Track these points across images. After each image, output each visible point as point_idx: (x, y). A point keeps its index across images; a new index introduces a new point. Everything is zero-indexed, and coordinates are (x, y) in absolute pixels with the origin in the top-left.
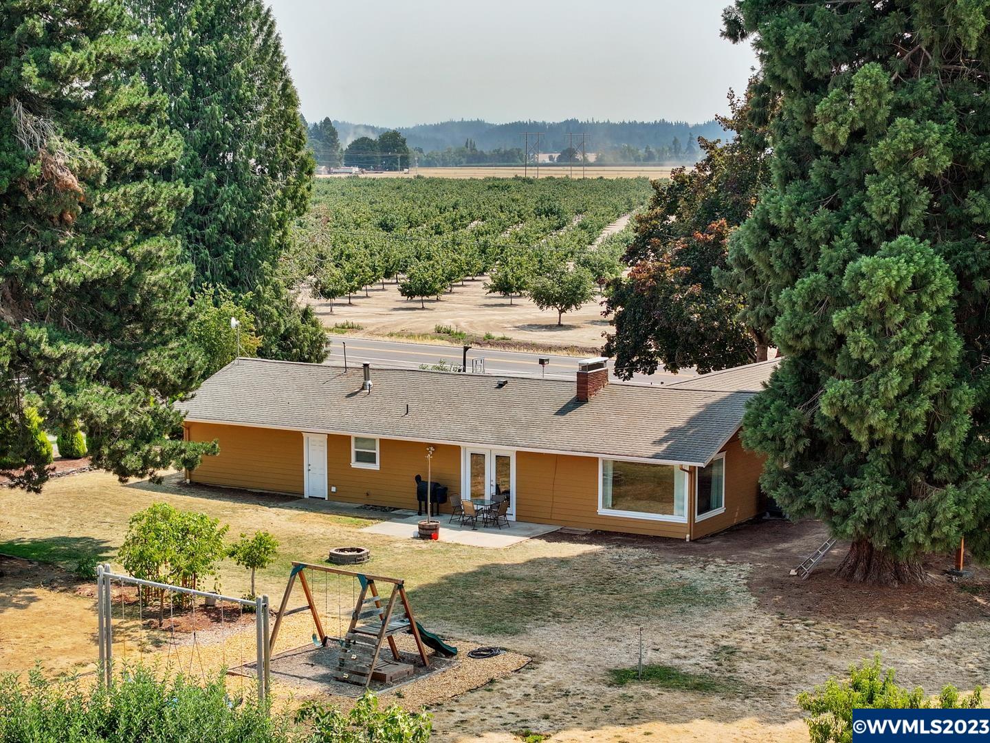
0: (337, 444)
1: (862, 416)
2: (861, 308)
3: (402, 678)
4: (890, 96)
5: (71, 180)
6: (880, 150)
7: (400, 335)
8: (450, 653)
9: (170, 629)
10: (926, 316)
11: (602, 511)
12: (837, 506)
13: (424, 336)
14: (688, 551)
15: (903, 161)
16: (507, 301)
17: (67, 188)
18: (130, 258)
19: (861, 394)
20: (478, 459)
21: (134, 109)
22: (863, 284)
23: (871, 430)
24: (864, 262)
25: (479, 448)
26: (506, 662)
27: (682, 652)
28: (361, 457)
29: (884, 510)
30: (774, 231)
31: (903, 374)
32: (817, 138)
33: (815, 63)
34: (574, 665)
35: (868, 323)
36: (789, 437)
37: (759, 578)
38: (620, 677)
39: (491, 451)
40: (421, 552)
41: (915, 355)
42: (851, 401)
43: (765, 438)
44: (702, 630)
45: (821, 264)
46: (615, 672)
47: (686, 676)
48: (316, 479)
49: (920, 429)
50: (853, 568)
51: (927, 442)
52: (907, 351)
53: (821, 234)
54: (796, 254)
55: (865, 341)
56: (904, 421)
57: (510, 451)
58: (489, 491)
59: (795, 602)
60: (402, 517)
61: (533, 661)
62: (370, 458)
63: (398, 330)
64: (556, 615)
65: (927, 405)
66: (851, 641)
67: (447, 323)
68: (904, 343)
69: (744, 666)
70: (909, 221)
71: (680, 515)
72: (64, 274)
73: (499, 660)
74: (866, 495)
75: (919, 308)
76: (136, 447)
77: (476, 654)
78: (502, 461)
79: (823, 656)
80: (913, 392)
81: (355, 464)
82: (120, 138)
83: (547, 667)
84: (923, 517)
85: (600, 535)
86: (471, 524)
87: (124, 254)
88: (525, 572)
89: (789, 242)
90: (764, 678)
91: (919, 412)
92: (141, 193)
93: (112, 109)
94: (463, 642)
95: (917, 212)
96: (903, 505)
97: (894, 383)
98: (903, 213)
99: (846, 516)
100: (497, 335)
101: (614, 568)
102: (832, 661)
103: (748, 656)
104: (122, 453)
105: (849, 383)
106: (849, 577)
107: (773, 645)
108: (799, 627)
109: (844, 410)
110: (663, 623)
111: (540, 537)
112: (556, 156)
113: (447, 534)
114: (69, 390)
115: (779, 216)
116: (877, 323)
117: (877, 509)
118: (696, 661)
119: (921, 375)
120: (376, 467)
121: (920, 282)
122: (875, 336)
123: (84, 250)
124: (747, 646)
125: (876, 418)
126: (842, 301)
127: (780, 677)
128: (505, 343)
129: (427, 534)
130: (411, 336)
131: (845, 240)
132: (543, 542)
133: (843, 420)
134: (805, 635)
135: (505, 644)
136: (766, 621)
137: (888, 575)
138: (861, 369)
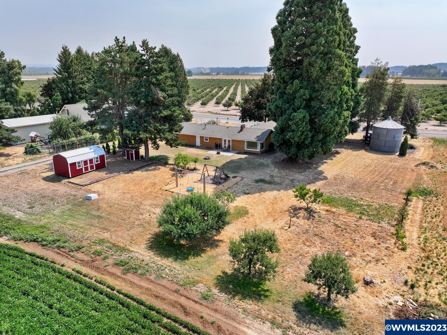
0: (202, 138)
1: (294, 138)
2: (294, 121)
3: (223, 183)
4: (299, 85)
5: (162, 98)
6: (298, 95)
7: (202, 112)
8: (229, 177)
9: (183, 174)
10: (305, 123)
11: (245, 149)
12: (288, 152)
13: (206, 113)
14: (260, 156)
15: (301, 97)
16: (218, 105)
17: (161, 100)
18: (171, 111)
19: (294, 135)
20: (225, 141)
21: (170, 85)
22: (295, 118)
23: (295, 140)
24: (295, 114)
25: (225, 139)
26: (238, 179)
27: (265, 176)
28: (205, 140)
29: (295, 152)
30: (278, 107)
31: (300, 132)
32: (286, 92)
33: (286, 79)
34: (249, 179)
35: (295, 124)
36: (280, 140)
37: (273, 162)
38: (257, 181)
39: (227, 139)
40: (218, 157)
41: (303, 129)
42: (292, 137)
43: (276, 140)
44: (267, 172)
45: (287, 113)
46: (256, 180)
47: (267, 181)
48: (198, 143)
49: (302, 140)
50: (288, 160)
51: (303, 142)
52: (301, 128)
53: (287, 108)
54: (282, 111)
55: (295, 127)
56: (300, 139)
57: (231, 139)
58: (227, 146)
59: (280, 166)
60: (213, 150)
61: (242, 179)
62: (207, 140)
63: (201, 111)
64: (243, 169)
65: (304, 137)
66: (291, 174)
67: (209, 110)
68: (301, 127)
69: (275, 179)
70: (302, 107)
71: (258, 149)
72: (161, 114)
73: (237, 178)
74: (293, 150)
75: (304, 121)
76: (174, 142)
77: (233, 177)
78: (229, 141)
79: (287, 177)
80: (302, 135)
81: (205, 141)
82: (168, 90)
83: (245, 179)
84: (302, 154)
85: (245, 153)
86: (224, 151)
87: (170, 110)
88: (236, 161)
89: (281, 109)
90: (279, 181)
91: (303, 138)
92: (173, 100)
93: (166, 85)
94: (231, 175)
95: (303, 105)
96: (299, 152)
97: (299, 133)
98: (301, 105)
99: (289, 153)
100: (218, 112)
101: (250, 160)
102: (289, 178)
103: (275, 177)
104: (172, 144)
105: (292, 133)
106: (288, 162)
107: (279, 175)
108: (282, 171)
109: (291, 137)
110: (260, 171)
111: (236, 153)
112: (216, 73)
113: (222, 153)
114: (164, 134)
115: (279, 105)
116: (297, 124)
117: (294, 152)
118: (268, 178)
119: (303, 132)
120: (208, 141)
121: (304, 117)
122: (296, 126)
123: (164, 110)
124: (275, 175)
125: (296, 139)
126: (290, 120)
127: (281, 181)
128: (219, 114)
129: (218, 153)
130: (204, 113)
131: (291, 110)
132: (237, 154)
133: (290, 139)
134: (284, 173)
135: (237, 175)
136: (276, 170)
137: (294, 161)
138: (293, 131)
